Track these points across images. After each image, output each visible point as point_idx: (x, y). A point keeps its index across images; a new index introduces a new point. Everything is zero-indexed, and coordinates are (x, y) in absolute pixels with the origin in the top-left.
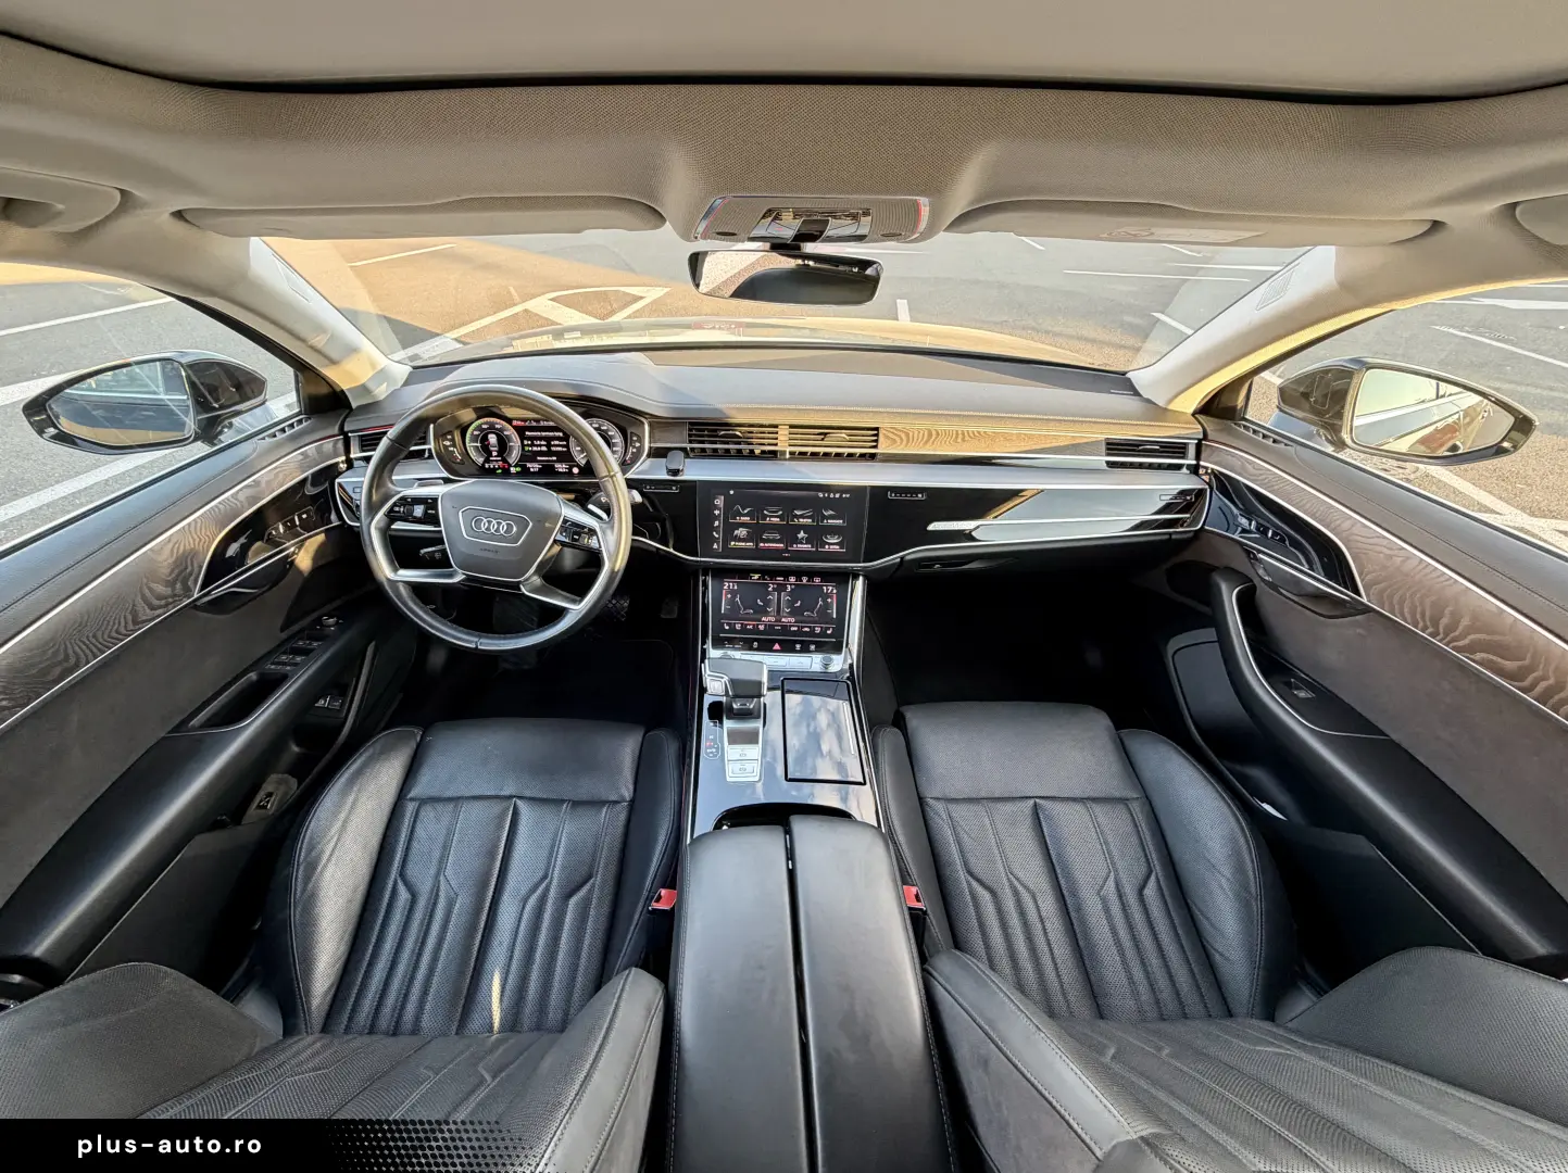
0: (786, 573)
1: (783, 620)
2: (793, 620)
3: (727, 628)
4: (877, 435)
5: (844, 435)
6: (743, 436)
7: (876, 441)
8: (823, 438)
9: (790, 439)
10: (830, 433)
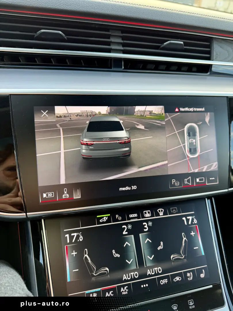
0: (139, 210)
1: (149, 273)
2: (158, 269)
4: (209, 47)
5: (182, 43)
6: (67, 38)
7: (209, 53)
8: (160, 46)
9: (124, 45)
10: (167, 41)
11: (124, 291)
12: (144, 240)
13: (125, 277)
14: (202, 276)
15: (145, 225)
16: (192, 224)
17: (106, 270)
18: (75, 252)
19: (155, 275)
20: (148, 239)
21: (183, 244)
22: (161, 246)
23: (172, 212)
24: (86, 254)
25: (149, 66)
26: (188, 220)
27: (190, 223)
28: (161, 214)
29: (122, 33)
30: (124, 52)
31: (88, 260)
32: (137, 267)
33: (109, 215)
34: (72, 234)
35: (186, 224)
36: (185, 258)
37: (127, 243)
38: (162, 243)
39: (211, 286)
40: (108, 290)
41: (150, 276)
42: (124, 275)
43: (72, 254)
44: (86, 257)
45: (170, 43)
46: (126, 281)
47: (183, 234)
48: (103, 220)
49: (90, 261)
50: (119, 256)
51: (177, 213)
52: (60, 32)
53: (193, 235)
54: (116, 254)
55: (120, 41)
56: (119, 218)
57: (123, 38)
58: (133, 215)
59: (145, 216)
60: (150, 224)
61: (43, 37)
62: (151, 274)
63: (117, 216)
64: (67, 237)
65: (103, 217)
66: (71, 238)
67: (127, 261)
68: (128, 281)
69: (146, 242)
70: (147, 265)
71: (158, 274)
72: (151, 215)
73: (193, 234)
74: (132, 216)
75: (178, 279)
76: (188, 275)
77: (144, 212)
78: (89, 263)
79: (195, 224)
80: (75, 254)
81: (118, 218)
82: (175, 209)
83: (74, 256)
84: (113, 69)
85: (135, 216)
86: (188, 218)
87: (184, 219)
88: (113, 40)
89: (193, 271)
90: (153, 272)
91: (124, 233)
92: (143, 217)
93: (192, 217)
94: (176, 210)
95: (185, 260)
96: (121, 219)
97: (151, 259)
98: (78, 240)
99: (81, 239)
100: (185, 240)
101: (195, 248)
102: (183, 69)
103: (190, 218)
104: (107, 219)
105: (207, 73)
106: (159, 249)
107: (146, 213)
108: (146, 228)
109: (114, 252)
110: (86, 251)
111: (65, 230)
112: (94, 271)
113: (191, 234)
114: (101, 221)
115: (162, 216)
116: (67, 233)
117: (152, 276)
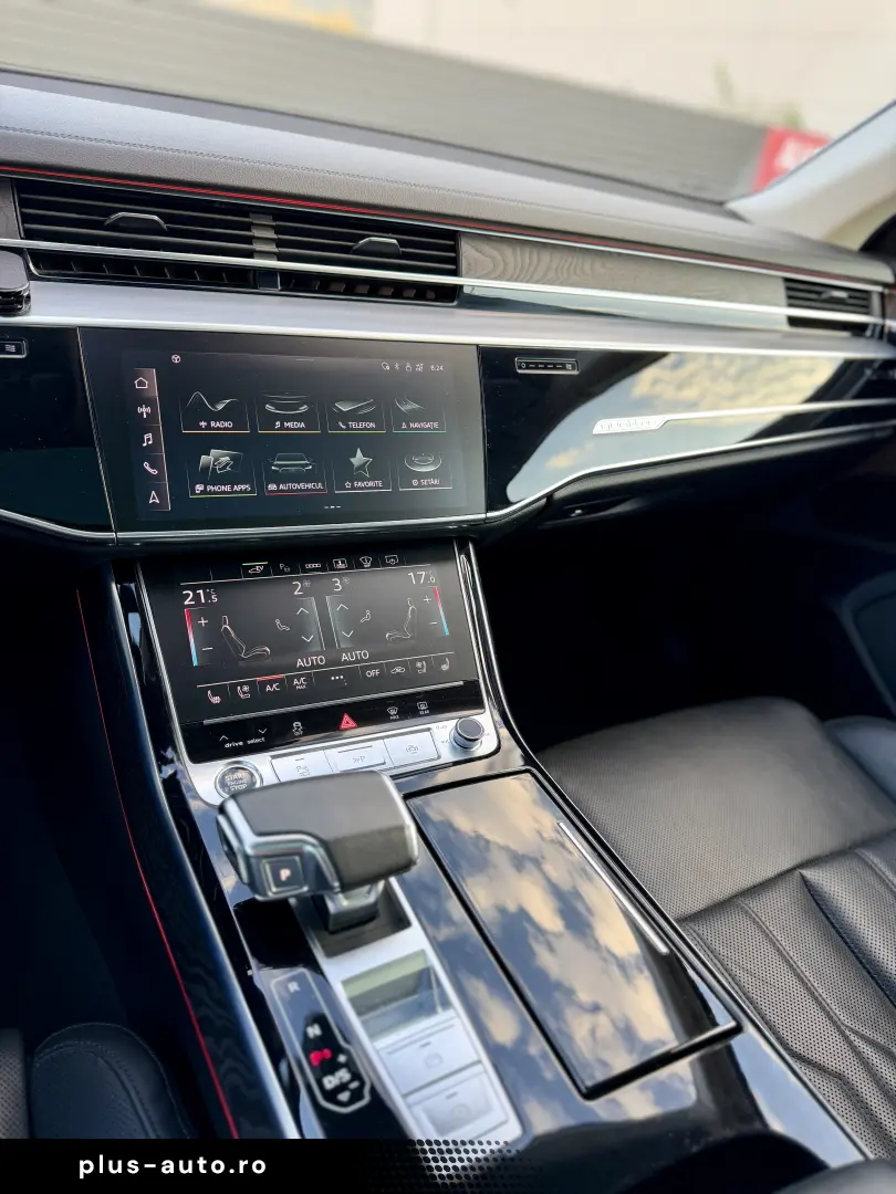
1: (344, 657)
2: (363, 653)
3: (216, 700)
4: (455, 249)
5: (395, 241)
6: (169, 228)
7: (455, 261)
8: (351, 247)
9: (279, 243)
10: (364, 237)
11: (300, 684)
12: (335, 606)
13: (300, 663)
14: (445, 667)
15: (336, 582)
16: (426, 583)
17: (265, 651)
18: (204, 620)
19: (357, 661)
20: (341, 605)
21: (409, 616)
22: (367, 617)
23: (387, 562)
24: (225, 623)
25: (334, 287)
26: (418, 577)
27: (422, 582)
28: (367, 565)
29: (275, 220)
30: (281, 257)
31: (230, 634)
32: (322, 648)
33: (266, 563)
36: (411, 638)
37: (302, 609)
38: (368, 612)
39: (461, 683)
40: (271, 682)
41: (346, 662)
42: (299, 660)
43: (199, 622)
44: (226, 629)
45: (371, 242)
46: (301, 668)
47: (408, 598)
48: (255, 570)
49: (233, 635)
50: (287, 628)
51: (397, 565)
52: (156, 218)
53: (428, 603)
54: (281, 626)
55: (271, 234)
56: (285, 568)
57: (278, 230)
58: (313, 565)
59: (335, 567)
60: (346, 580)
61: (122, 225)
62: (348, 660)
63: (282, 566)
65: (254, 566)
67: (303, 637)
68: (305, 668)
69: (338, 609)
70: (342, 646)
71: (362, 661)
72: (347, 566)
73: (427, 600)
74: (310, 567)
75: (398, 670)
76: (419, 665)
77: (334, 560)
78: (232, 638)
79: (432, 584)
80: (205, 623)
82: (394, 558)
83: (204, 626)
84: (260, 290)
85: (317, 567)
86: (419, 573)
87: (411, 574)
88: (256, 233)
89: (427, 660)
90: (352, 658)
91: (296, 593)
92: (333, 569)
93: (426, 571)
94: (396, 560)
95: (412, 641)
96: (289, 570)
97: (349, 636)
98: (210, 601)
100: (413, 610)
101: (430, 623)
102: (406, 293)
103: (423, 572)
104: (262, 569)
105: (452, 301)
106: (363, 620)
107: (337, 562)
108: (338, 587)
109: (278, 622)
110: (225, 618)
111: (183, 584)
112: (241, 651)
113: (424, 599)
114: (251, 573)
115: (368, 568)
116: (188, 588)
117: (351, 663)
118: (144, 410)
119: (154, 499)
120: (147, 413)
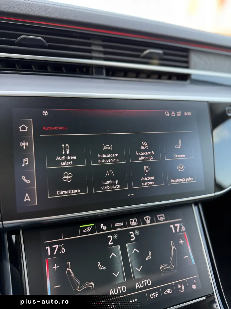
1: (137, 286)
2: (148, 281)
5: (161, 52)
6: (48, 45)
7: (187, 62)
8: (140, 55)
9: (105, 53)
10: (145, 50)
12: (132, 250)
13: (111, 292)
14: (194, 287)
15: (132, 234)
16: (180, 231)
17: (91, 285)
18: (56, 266)
19: (145, 288)
20: (135, 249)
21: (173, 254)
22: (149, 257)
23: (159, 219)
24: (68, 267)
25: (130, 74)
26: (176, 228)
27: (178, 230)
28: (148, 222)
29: (103, 41)
30: (106, 59)
31: (71, 275)
32: (125, 280)
33: (93, 224)
34: (53, 246)
35: (174, 231)
36: (174, 269)
37: (113, 254)
38: (150, 253)
39: (204, 298)
41: (139, 289)
42: (111, 290)
43: (53, 268)
44: (69, 271)
45: (150, 53)
46: (112, 296)
47: (171, 242)
48: (87, 230)
49: (73, 276)
50: (104, 268)
51: (164, 221)
52: (41, 38)
53: (182, 244)
54: (101, 267)
55: (101, 49)
56: (104, 227)
57: (104, 46)
58: (119, 224)
59: (131, 224)
60: (137, 233)
61: (23, 42)
62: (139, 287)
63: (102, 225)
64: (48, 249)
65: (87, 227)
66: (52, 250)
67: (113, 273)
68: (115, 296)
69: (133, 252)
70: (136, 278)
71: (148, 287)
72: (137, 224)
73: (181, 242)
74: (117, 225)
75: (168, 291)
76: (180, 286)
77: (130, 220)
78: (72, 277)
79: (183, 232)
80: (57, 268)
81: (102, 227)
82: (162, 216)
83: (56, 270)
84: (94, 76)
85: (121, 225)
86: (176, 225)
87: (172, 226)
88: (94, 48)
89: (184, 282)
90: (142, 285)
91: (110, 243)
92: (130, 226)
93: (180, 224)
94: (163, 218)
95: (175, 271)
96: (106, 228)
97: (139, 270)
98: (60, 253)
99: (63, 250)
100: (174, 249)
101: (184, 257)
102: (163, 77)
103: (178, 225)
104: (91, 229)
105: (187, 81)
106: (147, 259)
107: (132, 221)
108: (133, 238)
109: (99, 264)
110: (68, 263)
111: (45, 242)
112: (77, 286)
113: (180, 242)
114: (85, 232)
115: (149, 224)
116: (48, 245)
117: (141, 289)
118: (24, 144)
119: (27, 198)
120: (26, 146)
